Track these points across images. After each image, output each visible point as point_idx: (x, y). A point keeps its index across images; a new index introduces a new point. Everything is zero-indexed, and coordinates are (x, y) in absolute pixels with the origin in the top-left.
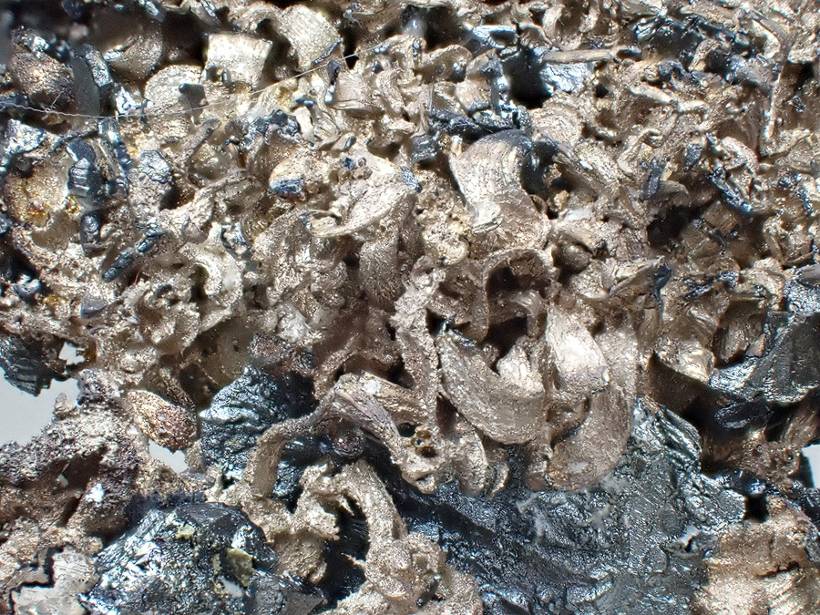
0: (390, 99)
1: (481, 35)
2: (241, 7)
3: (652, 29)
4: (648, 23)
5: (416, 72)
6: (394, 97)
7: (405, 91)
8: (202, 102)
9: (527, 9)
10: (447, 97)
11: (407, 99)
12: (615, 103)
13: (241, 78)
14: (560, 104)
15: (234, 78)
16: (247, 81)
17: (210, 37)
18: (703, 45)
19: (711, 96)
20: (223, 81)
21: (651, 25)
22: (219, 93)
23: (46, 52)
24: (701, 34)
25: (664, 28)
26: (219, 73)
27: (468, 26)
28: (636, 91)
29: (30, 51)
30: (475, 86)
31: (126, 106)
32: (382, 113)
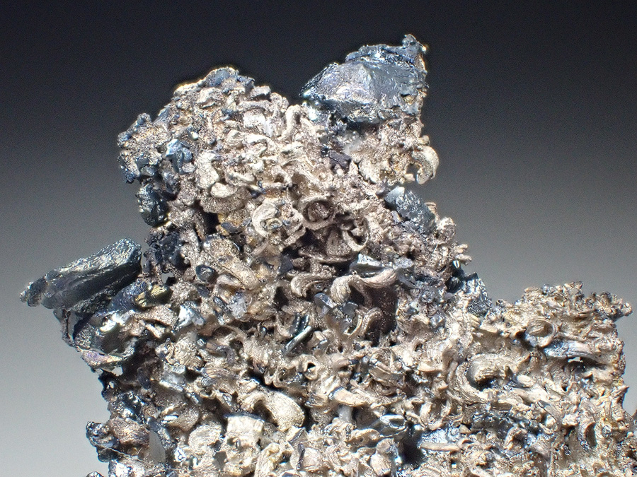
0: (333, 464)
1: (385, 422)
2: (244, 395)
3: (482, 418)
4: (479, 415)
5: (347, 443)
6: (336, 464)
7: (342, 459)
8: (225, 460)
9: (410, 402)
10: (366, 465)
11: (342, 463)
12: (462, 472)
13: (247, 443)
14: (431, 469)
15: (242, 444)
16: (250, 445)
17: (229, 419)
18: (511, 431)
19: (516, 468)
20: (236, 446)
21: (481, 416)
22: (235, 453)
23: (130, 417)
24: (511, 422)
25: (489, 418)
26: (234, 441)
27: (377, 413)
28: (474, 472)
29: (121, 417)
30: (382, 459)
31: (180, 458)
32: (329, 469)
